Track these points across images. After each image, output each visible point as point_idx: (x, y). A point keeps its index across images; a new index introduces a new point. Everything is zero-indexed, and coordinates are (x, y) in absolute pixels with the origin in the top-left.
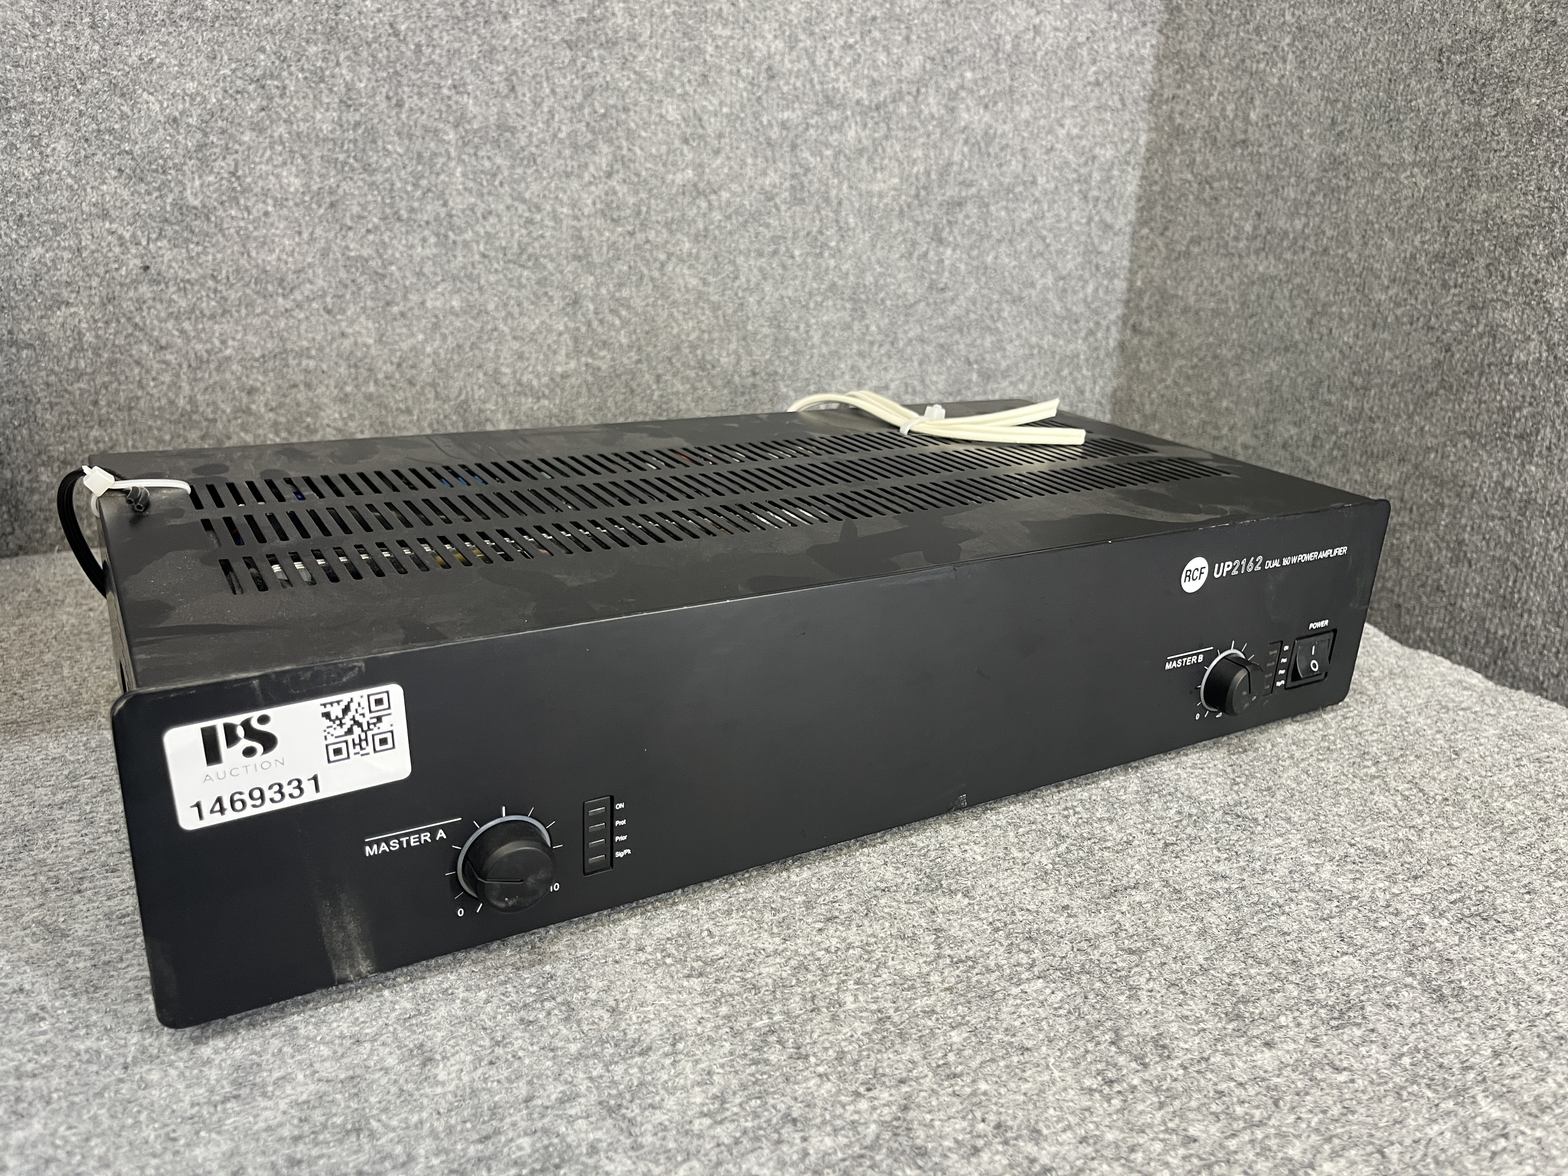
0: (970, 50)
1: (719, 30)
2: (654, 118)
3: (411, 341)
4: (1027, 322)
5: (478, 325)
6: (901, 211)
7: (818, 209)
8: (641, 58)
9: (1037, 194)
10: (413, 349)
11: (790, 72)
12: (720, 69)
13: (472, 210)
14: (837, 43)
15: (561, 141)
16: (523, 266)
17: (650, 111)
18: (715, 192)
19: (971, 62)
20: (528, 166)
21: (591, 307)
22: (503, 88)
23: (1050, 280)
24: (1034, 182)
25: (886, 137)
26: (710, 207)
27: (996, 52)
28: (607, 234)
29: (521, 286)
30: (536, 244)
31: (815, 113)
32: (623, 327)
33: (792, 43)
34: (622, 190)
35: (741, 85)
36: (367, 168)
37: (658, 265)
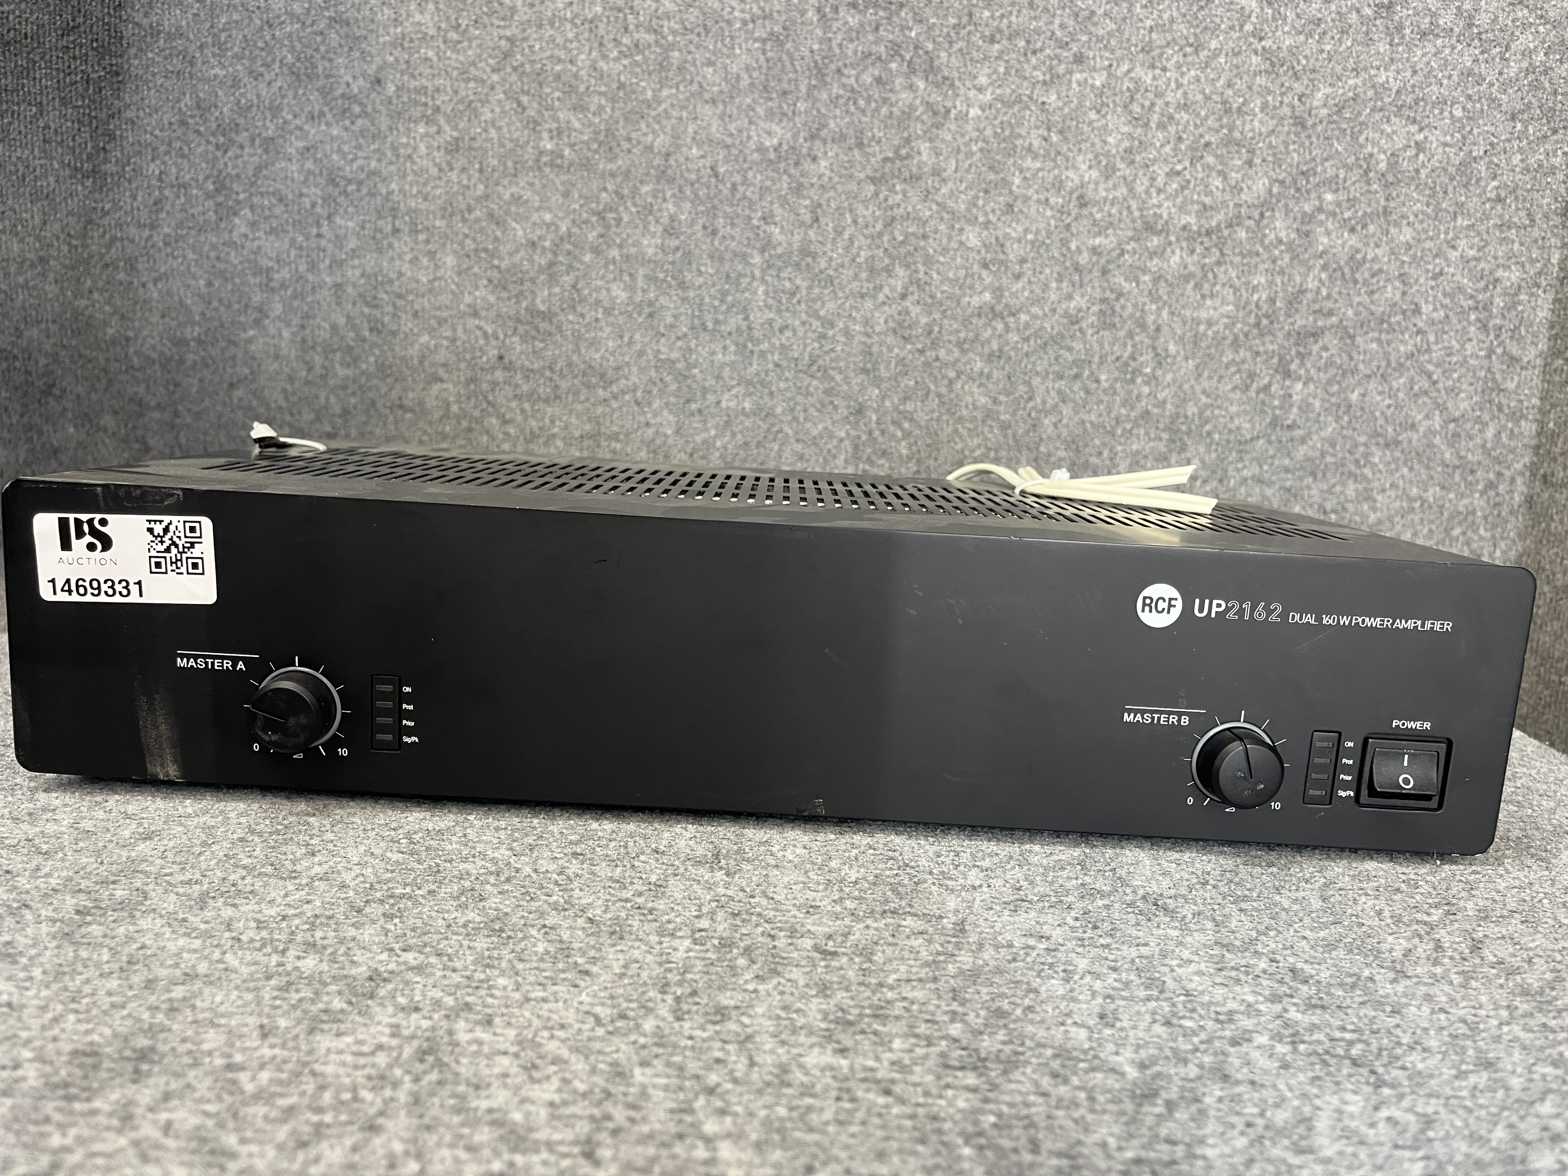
0: (1331, 172)
1: (1028, 163)
2: (954, 245)
3: (704, 435)
4: (1405, 470)
5: (765, 426)
6: (1236, 340)
7: (1131, 335)
8: (943, 191)
9: (1420, 324)
10: (705, 442)
11: (1105, 200)
12: (1026, 199)
13: (771, 325)
14: (1161, 171)
15: (860, 266)
16: (812, 376)
17: (950, 238)
18: (1014, 315)
19: (1333, 184)
20: (824, 287)
21: (874, 418)
22: (807, 218)
23: (1437, 422)
24: (1417, 311)
25: (1219, 263)
26: (1007, 328)
27: (1366, 172)
28: (896, 350)
29: (808, 394)
30: (828, 358)
31: (1132, 239)
32: (904, 438)
33: (1109, 172)
34: (915, 310)
35: (1049, 213)
36: (682, 285)
37: (946, 382)
